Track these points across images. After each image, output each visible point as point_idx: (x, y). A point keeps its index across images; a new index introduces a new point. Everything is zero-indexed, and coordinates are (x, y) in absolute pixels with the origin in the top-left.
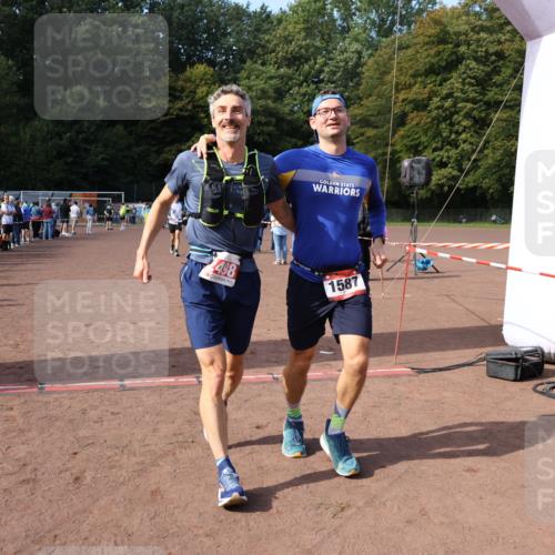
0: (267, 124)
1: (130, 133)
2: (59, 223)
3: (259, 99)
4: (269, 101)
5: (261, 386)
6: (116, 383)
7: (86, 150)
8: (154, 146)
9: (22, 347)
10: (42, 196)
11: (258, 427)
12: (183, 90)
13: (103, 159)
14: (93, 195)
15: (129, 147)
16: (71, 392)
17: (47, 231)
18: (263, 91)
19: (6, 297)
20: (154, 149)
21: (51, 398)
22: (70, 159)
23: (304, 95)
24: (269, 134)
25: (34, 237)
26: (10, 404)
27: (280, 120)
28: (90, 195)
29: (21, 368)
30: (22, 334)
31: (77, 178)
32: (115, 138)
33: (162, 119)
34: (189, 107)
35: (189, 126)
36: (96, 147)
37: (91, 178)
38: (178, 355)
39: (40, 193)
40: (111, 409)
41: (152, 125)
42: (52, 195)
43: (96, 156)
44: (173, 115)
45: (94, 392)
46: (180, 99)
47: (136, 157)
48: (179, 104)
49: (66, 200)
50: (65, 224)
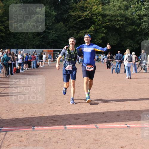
0: (121, 21)
1: (66, 26)
2: (38, 62)
3: (118, 10)
4: (122, 11)
5: (122, 129)
6: (63, 127)
7: (49, 33)
8: (75, 30)
9: (25, 112)
10: (31, 51)
11: (122, 147)
12: (87, 8)
13: (55, 36)
14: (52, 51)
15: (66, 31)
16: (45, 130)
17: (34, 65)
18: (120, 7)
20: (76, 32)
22: (42, 36)
23: (137, 7)
24: (122, 25)
25: (29, 67)
26: (21, 135)
27: (127, 18)
28: (51, 51)
29: (25, 120)
30: (25, 107)
31: (45, 44)
32: (60, 28)
33: (79, 20)
34: (90, 15)
35: (89, 22)
36: (52, 32)
37: (51, 44)
38: (88, 116)
39: (31, 50)
40: (61, 138)
41: (75, 22)
42: (36, 51)
43: (53, 35)
44: (83, 18)
45: (54, 130)
46: (86, 11)
47: (68, 35)
48: (85, 14)
49: (41, 53)
50: (41, 63)
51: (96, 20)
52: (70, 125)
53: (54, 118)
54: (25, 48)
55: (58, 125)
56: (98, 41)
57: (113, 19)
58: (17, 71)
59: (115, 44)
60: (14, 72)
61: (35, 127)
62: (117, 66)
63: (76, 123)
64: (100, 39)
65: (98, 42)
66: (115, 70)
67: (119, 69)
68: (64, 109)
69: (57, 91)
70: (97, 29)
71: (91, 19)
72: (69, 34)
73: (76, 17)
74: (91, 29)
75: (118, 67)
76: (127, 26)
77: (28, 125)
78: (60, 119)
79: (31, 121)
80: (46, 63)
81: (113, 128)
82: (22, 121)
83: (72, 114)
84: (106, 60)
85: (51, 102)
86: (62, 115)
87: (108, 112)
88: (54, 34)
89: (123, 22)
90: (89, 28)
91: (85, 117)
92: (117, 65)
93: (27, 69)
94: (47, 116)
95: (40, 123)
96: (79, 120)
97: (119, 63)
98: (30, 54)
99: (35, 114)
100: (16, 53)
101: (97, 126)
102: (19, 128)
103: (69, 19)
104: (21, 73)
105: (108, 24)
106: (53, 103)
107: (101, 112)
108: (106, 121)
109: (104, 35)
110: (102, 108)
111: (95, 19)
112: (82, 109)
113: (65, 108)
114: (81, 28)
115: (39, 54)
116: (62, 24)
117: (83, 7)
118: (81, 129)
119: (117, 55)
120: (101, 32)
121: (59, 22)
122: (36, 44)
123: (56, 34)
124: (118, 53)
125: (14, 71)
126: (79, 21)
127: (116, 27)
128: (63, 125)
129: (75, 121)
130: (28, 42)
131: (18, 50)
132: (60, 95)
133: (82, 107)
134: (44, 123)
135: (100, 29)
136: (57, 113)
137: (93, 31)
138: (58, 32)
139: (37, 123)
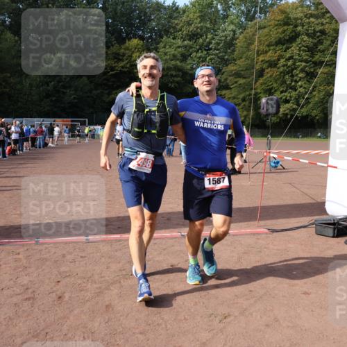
0: (176, 76)
1: (91, 82)
2: (47, 138)
3: (172, 60)
4: (178, 62)
5: (174, 240)
6: (83, 238)
7: (64, 93)
8: (106, 90)
10: (37, 121)
11: (172, 266)
12: (124, 55)
13: (74, 98)
14: (68, 121)
15: (91, 91)
16: (55, 243)
17: (40, 144)
18: (174, 55)
19: (15, 184)
21: (42, 247)
22: (54, 99)
23: (200, 58)
24: (177, 82)
25: (32, 147)
26: (18, 251)
27: (185, 73)
28: (67, 121)
31: (58, 110)
32: (81, 86)
33: (111, 73)
34: (128, 66)
36: (70, 91)
37: (67, 110)
38: (121, 220)
39: (35, 119)
40: (81, 254)
41: (105, 77)
42: (43, 121)
43: (70, 96)
44: (117, 70)
45: (70, 244)
46: (122, 60)
48: (122, 64)
49: (51, 124)
50: (51, 139)
71: (130, 72)
72: (96, 96)
76: (185, 84)
80: (61, 140)
88: (73, 94)
89: (179, 78)
91: (118, 223)
104: (20, 155)
117: (118, 54)
122: (44, 110)
123: (75, 95)
126: (112, 75)
130: (31, 107)
138: (79, 92)
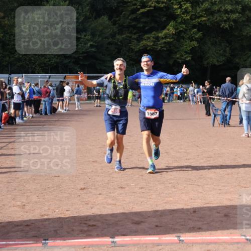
0: (232, 12)
1: (114, 24)
2: (55, 101)
6: (108, 240)
8: (135, 34)
9: (27, 208)
10: (41, 78)
13: (91, 46)
15: (113, 35)
17: (46, 108)
19: (13, 165)
24: (235, 21)
25: (35, 113)
29: (27, 225)
30: (28, 196)
31: (70, 62)
32: (101, 28)
33: (142, 10)
35: (165, 16)
36: (85, 36)
37: (81, 63)
38: (160, 216)
39: (39, 75)
41: (134, 16)
42: (49, 78)
43: (86, 44)
44: (150, 7)
45: (89, 247)
47: (119, 43)
49: (61, 82)
50: (61, 103)
51: (179, 10)
52: (124, 235)
53: (90, 220)
54: (27, 72)
55: (98, 236)
56: (182, 56)
57: (217, 8)
58: (11, 120)
59: (221, 62)
60: (4, 123)
61: (48, 240)
62: (225, 110)
63: (136, 232)
64: (186, 52)
65: (183, 58)
66: (219, 118)
67: (228, 117)
68: (110, 201)
69: (95, 164)
70: (181, 31)
71: (168, 8)
72: (121, 42)
73: (135, 5)
74: (168, 30)
75: (227, 113)
76: (247, 23)
77: (34, 236)
78: (103, 223)
79: (39, 227)
80: (72, 104)
81: (215, 242)
82: (21, 227)
83: (127, 212)
84: (199, 96)
85: (83, 187)
86: (107, 215)
87: (205, 207)
88: (89, 41)
89: (238, 14)
90: (164, 28)
91: (155, 219)
92: (224, 107)
93: (31, 115)
94: (74, 218)
95: (58, 231)
96: (142, 226)
97: (228, 104)
98: (37, 85)
99: (50, 213)
100: (7, 82)
101: (181, 238)
102: (13, 242)
103: (121, 9)
104: (18, 125)
105: (204, 19)
106: (88, 189)
107: (189, 207)
108: (200, 228)
109: (195, 43)
110: (192, 199)
111: (176, 9)
112: (148, 203)
113: (113, 200)
114: (147, 28)
115: (58, 84)
116: (105, 19)
118: (146, 245)
119: (223, 85)
120: (189, 38)
121: (98, 15)
122: (50, 63)
123: (92, 41)
124: (227, 82)
125: (4, 119)
126: (142, 13)
127: (221, 27)
128: (108, 236)
129: (134, 227)
130: (32, 59)
131: (13, 75)
132: (102, 173)
133: (149, 197)
134: (68, 233)
135: (186, 30)
136: (96, 211)
137: (173, 34)
138: (97, 37)
139: (53, 232)
